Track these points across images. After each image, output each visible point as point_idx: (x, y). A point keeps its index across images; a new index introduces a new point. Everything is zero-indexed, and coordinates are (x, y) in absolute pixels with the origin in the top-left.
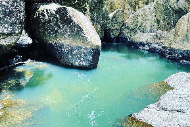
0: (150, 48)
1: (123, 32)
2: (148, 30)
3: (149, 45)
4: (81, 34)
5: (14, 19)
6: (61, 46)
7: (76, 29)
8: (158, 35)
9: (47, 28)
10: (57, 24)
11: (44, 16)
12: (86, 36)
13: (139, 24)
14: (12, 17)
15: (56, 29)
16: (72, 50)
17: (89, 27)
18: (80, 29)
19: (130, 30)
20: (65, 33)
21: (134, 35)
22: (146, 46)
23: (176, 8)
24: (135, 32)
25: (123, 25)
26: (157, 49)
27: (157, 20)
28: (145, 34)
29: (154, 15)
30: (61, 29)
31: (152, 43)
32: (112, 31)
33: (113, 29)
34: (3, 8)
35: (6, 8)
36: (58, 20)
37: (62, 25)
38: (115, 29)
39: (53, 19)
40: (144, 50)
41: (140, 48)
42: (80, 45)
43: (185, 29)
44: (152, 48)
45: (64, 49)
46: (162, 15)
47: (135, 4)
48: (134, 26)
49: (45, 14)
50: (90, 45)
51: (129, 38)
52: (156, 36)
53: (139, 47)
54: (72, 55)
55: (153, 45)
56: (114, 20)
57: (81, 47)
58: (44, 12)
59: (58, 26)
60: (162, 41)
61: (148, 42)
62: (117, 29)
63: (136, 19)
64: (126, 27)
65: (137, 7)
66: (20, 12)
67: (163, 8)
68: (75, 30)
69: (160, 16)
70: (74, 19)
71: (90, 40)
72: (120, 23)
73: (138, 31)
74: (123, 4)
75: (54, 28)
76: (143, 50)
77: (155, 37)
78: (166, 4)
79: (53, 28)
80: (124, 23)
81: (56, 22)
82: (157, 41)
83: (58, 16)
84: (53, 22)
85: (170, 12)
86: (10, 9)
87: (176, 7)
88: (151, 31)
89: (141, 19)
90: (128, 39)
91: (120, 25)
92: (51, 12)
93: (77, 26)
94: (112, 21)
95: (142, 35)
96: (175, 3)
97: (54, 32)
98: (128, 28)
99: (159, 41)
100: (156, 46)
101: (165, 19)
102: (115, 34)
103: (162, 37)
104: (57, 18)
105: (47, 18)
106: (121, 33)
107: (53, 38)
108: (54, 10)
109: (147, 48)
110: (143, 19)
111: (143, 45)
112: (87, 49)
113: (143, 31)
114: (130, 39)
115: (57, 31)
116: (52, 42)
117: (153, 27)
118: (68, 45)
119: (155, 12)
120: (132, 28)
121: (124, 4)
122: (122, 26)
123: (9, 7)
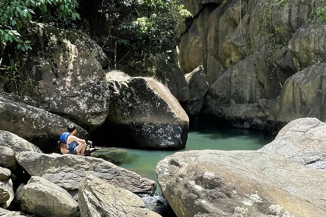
0: (250, 126)
1: (209, 105)
2: (248, 99)
3: (249, 122)
4: (166, 109)
5: (102, 97)
6: (140, 126)
7: (159, 103)
8: (261, 105)
9: (119, 105)
10: (131, 99)
11: (114, 91)
12: (172, 111)
13: (233, 91)
14: (100, 96)
15: (130, 105)
16: (156, 128)
17: (172, 100)
18: (164, 104)
19: (220, 101)
20: (145, 110)
21: (226, 107)
22: (245, 123)
23: (284, 65)
24: (228, 103)
25: (207, 93)
26: (260, 126)
27: (260, 83)
28: (243, 106)
29: (254, 75)
30: (138, 104)
31: (253, 119)
32: (190, 104)
33: (191, 101)
34: (92, 87)
35: (94, 86)
36: (132, 95)
37: (140, 101)
38: (195, 101)
39: (126, 93)
40: (243, 129)
41: (236, 128)
42: (165, 123)
43: (291, 95)
44: (254, 125)
45: (145, 129)
46: (265, 76)
47: (224, 56)
48: (225, 93)
49: (115, 87)
50: (178, 122)
51: (218, 113)
52: (259, 107)
53: (236, 126)
54: (156, 135)
55: (255, 120)
56: (192, 85)
57: (166, 125)
58: (113, 85)
59: (134, 102)
60: (267, 113)
61: (248, 116)
62: (198, 100)
63: (228, 82)
64: (213, 97)
65: (228, 61)
66: (106, 89)
67: (266, 65)
68: (158, 105)
69: (263, 78)
70: (155, 93)
71: (177, 115)
72: (202, 90)
73: (233, 101)
74: (204, 56)
75: (128, 104)
76: (241, 128)
77: (257, 109)
78: (270, 60)
79: (126, 105)
80: (208, 91)
81: (131, 97)
82: (260, 114)
83: (133, 90)
84: (126, 96)
85: (275, 71)
86: (97, 87)
87: (282, 64)
88: (253, 100)
89: (235, 82)
90: (218, 115)
91: (203, 94)
92: (122, 84)
93: (161, 101)
94: (190, 87)
95: (238, 107)
96: (281, 58)
97: (128, 110)
98: (216, 97)
99: (263, 114)
100: (259, 122)
101: (270, 81)
102: (195, 109)
103: (266, 107)
104: (131, 92)
105: (117, 92)
106: (205, 106)
107: (128, 116)
108: (125, 82)
109: (247, 125)
110: (239, 83)
111: (241, 121)
112: (174, 126)
113: (240, 100)
114: (220, 114)
115: (131, 108)
116: (127, 121)
117: (254, 94)
118: (150, 124)
119: (255, 70)
120: (223, 97)
121: (206, 56)
122: (206, 95)
123: (97, 85)
